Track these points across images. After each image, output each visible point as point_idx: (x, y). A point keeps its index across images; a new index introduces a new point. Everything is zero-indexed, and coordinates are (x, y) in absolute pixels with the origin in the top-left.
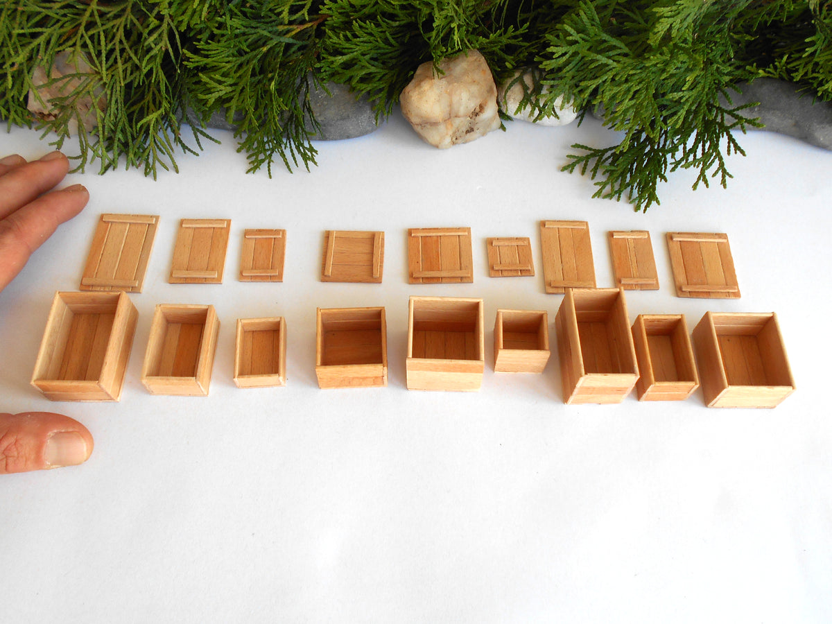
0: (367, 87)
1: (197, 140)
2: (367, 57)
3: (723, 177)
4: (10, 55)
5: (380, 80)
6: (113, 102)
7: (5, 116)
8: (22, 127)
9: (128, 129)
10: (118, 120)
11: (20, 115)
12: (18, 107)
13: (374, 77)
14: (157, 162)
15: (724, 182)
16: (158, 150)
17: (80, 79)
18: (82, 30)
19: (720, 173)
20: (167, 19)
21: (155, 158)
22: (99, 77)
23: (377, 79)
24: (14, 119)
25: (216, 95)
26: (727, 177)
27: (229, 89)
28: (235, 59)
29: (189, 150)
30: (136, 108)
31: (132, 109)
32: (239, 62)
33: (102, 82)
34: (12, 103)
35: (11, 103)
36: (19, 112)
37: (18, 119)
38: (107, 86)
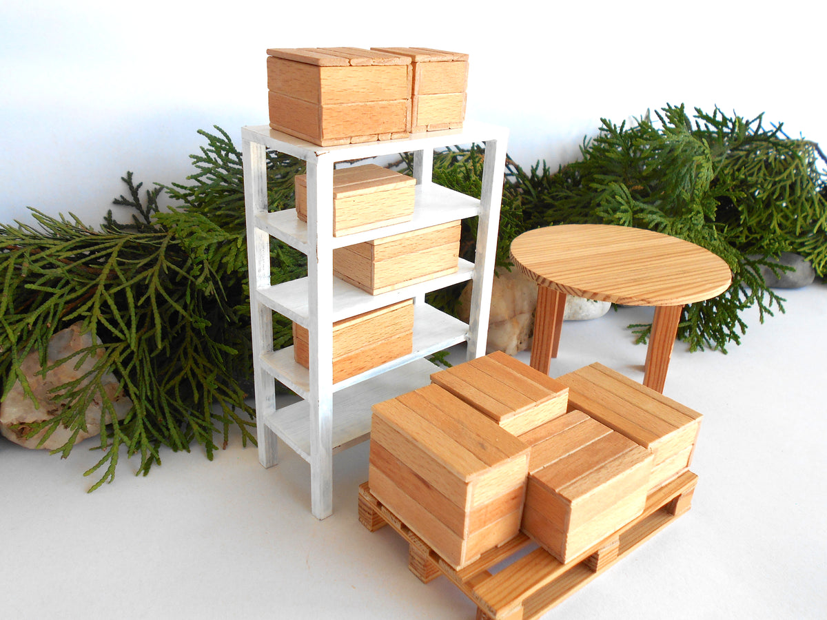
3: (779, 303)
6: (146, 375)
15: (781, 308)
18: (101, 288)
19: (774, 301)
20: (206, 265)
26: (782, 302)
30: (176, 380)
38: (135, 356)
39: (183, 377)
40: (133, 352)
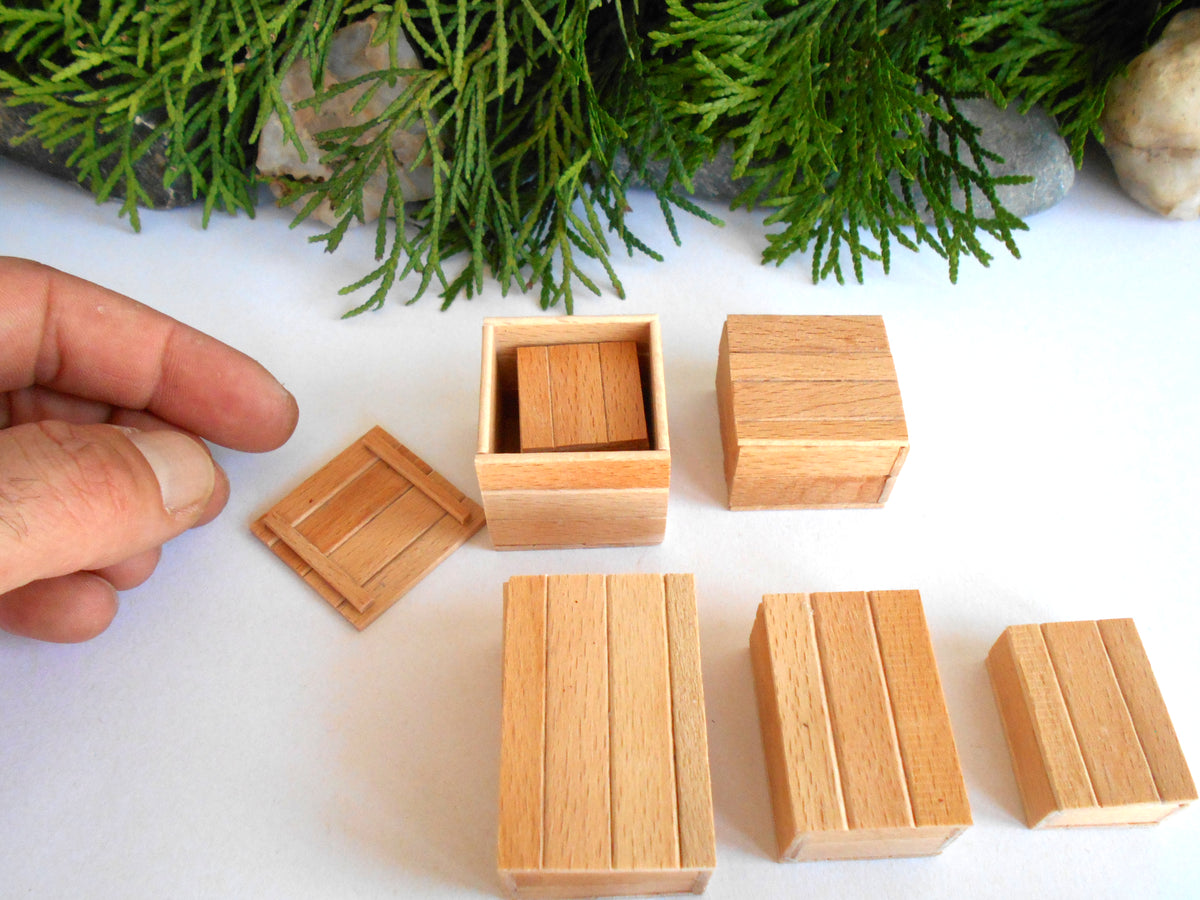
0: (1042, 84)
1: (670, 222)
2: (1035, 19)
4: (234, 30)
5: (1069, 66)
6: (471, 137)
7: (199, 189)
8: (232, 215)
9: (500, 202)
10: (477, 178)
11: (231, 185)
12: (231, 168)
13: (1056, 61)
14: (573, 276)
16: (575, 249)
17: (393, 83)
21: (569, 267)
22: (441, 77)
23: (1063, 64)
24: (219, 196)
25: (721, 106)
27: (751, 93)
28: (763, 24)
29: (643, 248)
30: (518, 152)
31: (504, 158)
32: (774, 31)
33: (447, 90)
34: (219, 156)
35: (216, 156)
36: (230, 180)
37: (228, 197)
38: (457, 99)
39: (530, 148)
40: (454, 93)
